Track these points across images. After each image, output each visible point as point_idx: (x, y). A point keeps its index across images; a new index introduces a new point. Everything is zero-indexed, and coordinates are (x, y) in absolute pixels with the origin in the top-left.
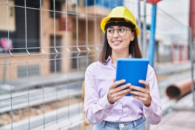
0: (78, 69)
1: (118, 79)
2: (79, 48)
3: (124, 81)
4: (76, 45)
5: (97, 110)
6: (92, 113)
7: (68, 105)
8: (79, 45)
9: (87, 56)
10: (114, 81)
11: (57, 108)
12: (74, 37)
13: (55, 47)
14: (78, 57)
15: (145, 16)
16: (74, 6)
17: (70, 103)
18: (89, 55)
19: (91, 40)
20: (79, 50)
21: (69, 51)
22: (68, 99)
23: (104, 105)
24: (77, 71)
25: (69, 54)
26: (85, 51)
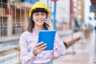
0: (16, 34)
1: (39, 42)
2: (17, 23)
3: (42, 42)
4: (15, 22)
5: (27, 60)
6: (25, 61)
7: (11, 53)
8: (16, 22)
9: (21, 28)
10: (37, 43)
11: (5, 55)
12: (14, 18)
13: (3, 23)
14: (16, 29)
15: (51, 8)
16: (14, 2)
17: (11, 52)
18: (22, 27)
19: (23, 20)
20: (17, 25)
21: (11, 25)
22: (10, 50)
23: (31, 57)
24: (15, 35)
25: (11, 27)
26: (20, 25)
